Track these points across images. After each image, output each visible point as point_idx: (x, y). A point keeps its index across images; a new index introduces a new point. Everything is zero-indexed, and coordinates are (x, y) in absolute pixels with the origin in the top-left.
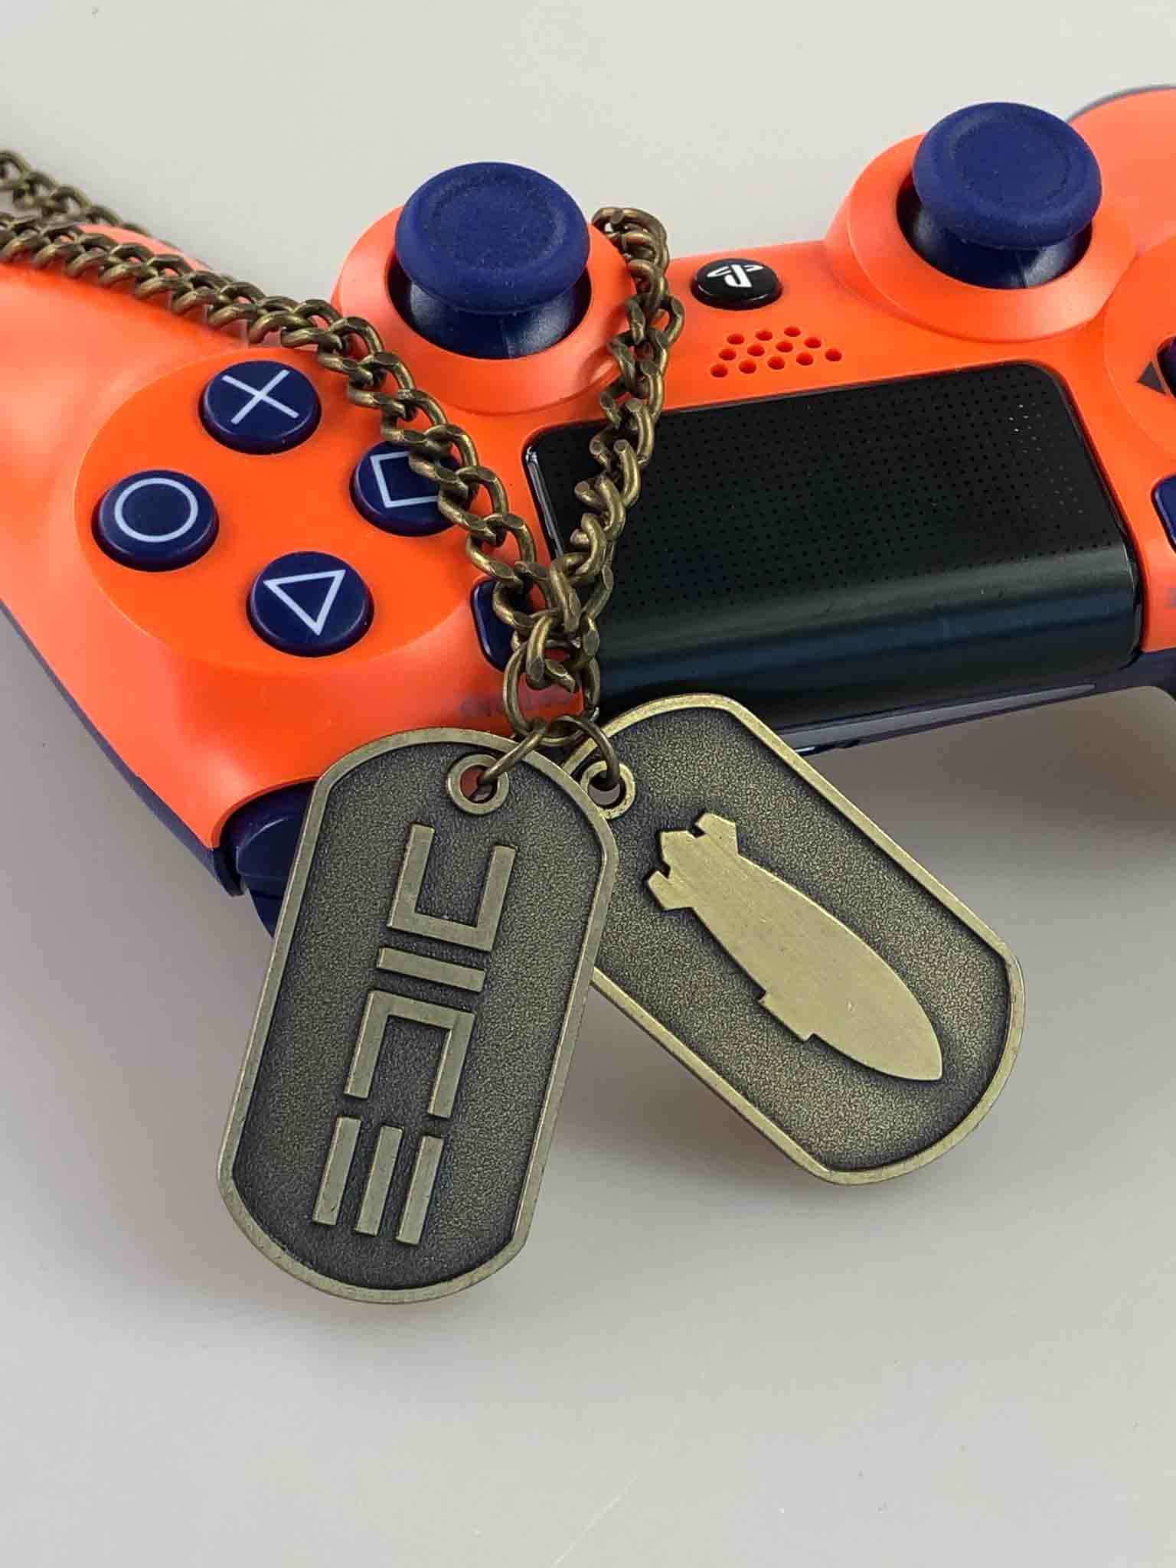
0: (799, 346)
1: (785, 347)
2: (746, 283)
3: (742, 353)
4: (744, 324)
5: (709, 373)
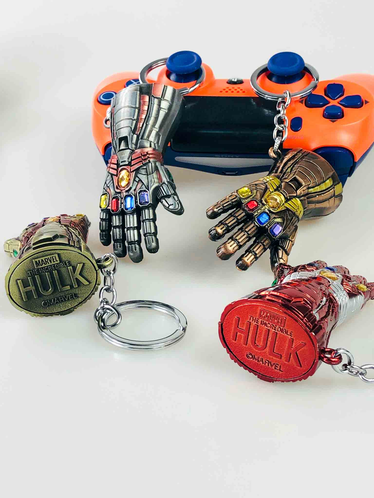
0: (238, 90)
1: (236, 90)
3: (227, 90)
4: (231, 86)
5: (219, 91)
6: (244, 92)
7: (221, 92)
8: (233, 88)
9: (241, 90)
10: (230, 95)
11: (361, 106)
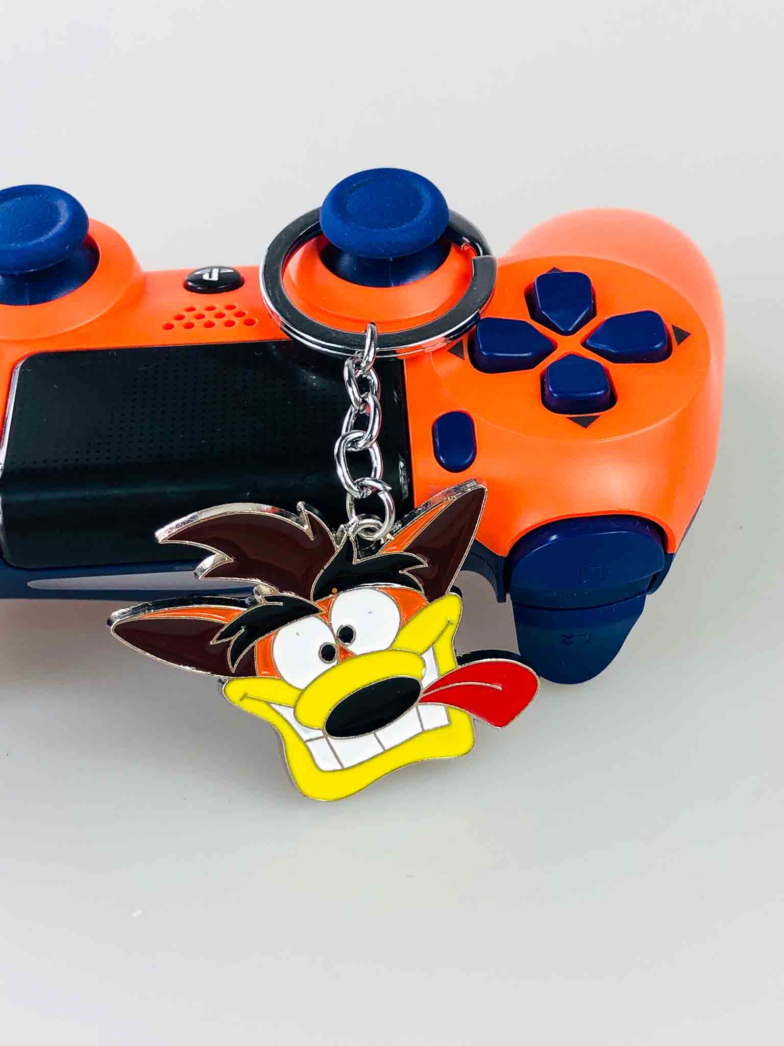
0: (229, 315)
1: (220, 316)
2: (215, 278)
3: (189, 317)
4: (200, 301)
5: (161, 327)
6: (249, 323)
7: (169, 327)
8: (211, 308)
9: (240, 314)
10: (200, 336)
11: (666, 353)
